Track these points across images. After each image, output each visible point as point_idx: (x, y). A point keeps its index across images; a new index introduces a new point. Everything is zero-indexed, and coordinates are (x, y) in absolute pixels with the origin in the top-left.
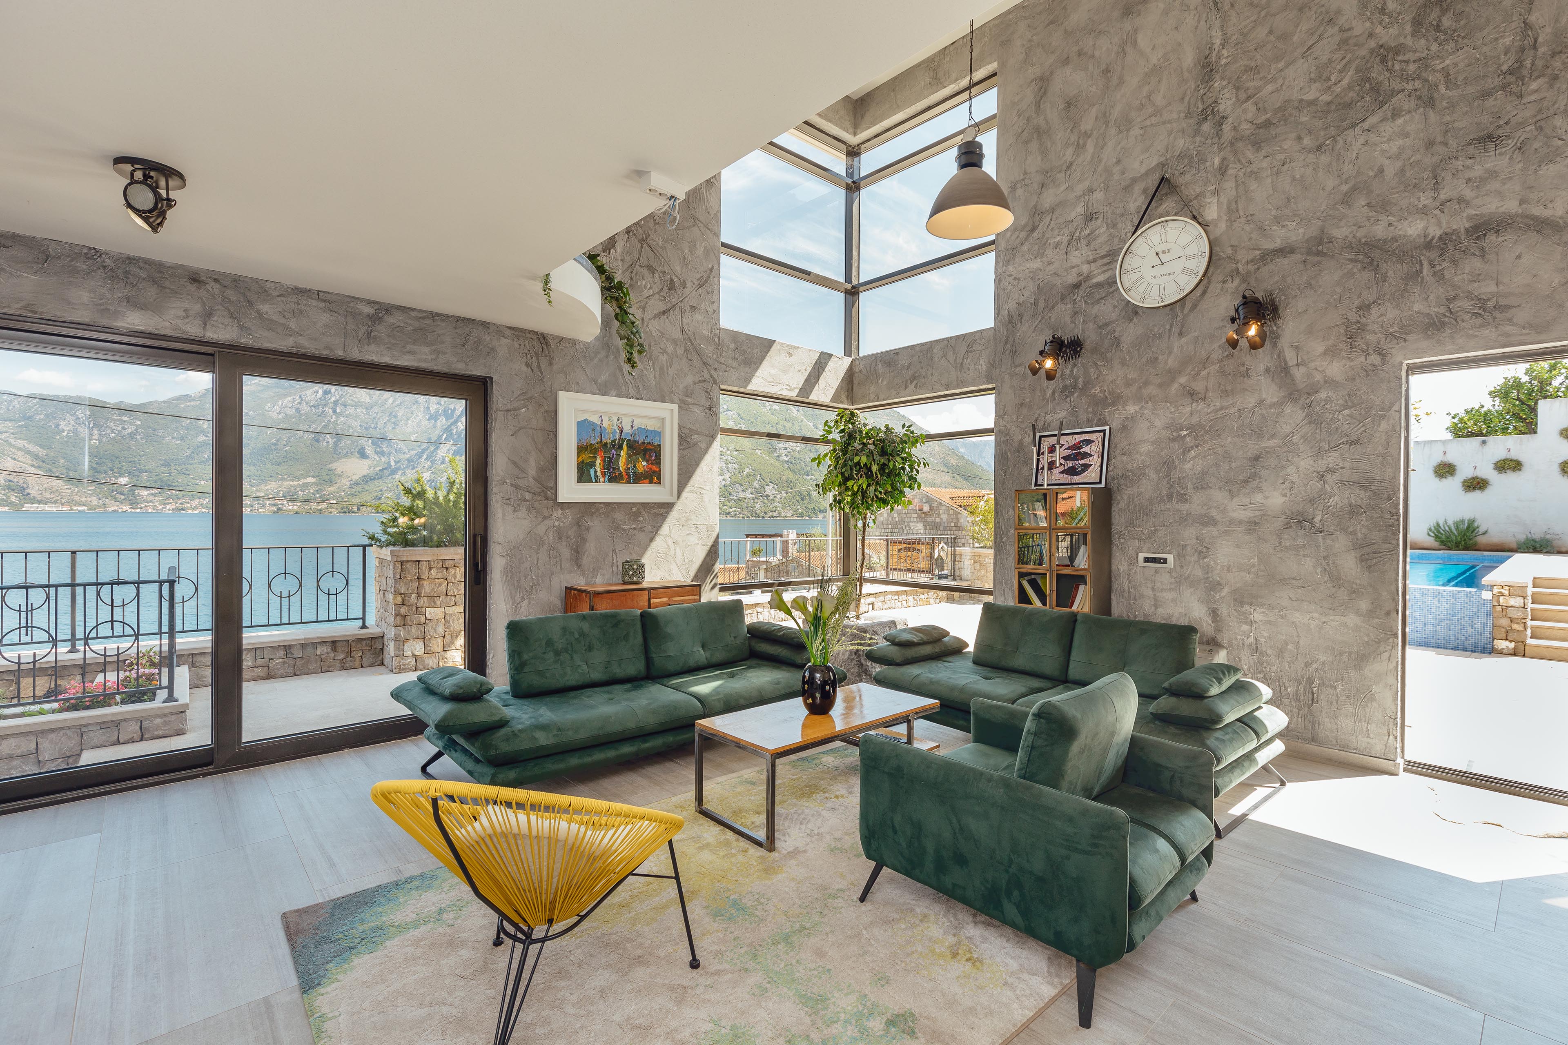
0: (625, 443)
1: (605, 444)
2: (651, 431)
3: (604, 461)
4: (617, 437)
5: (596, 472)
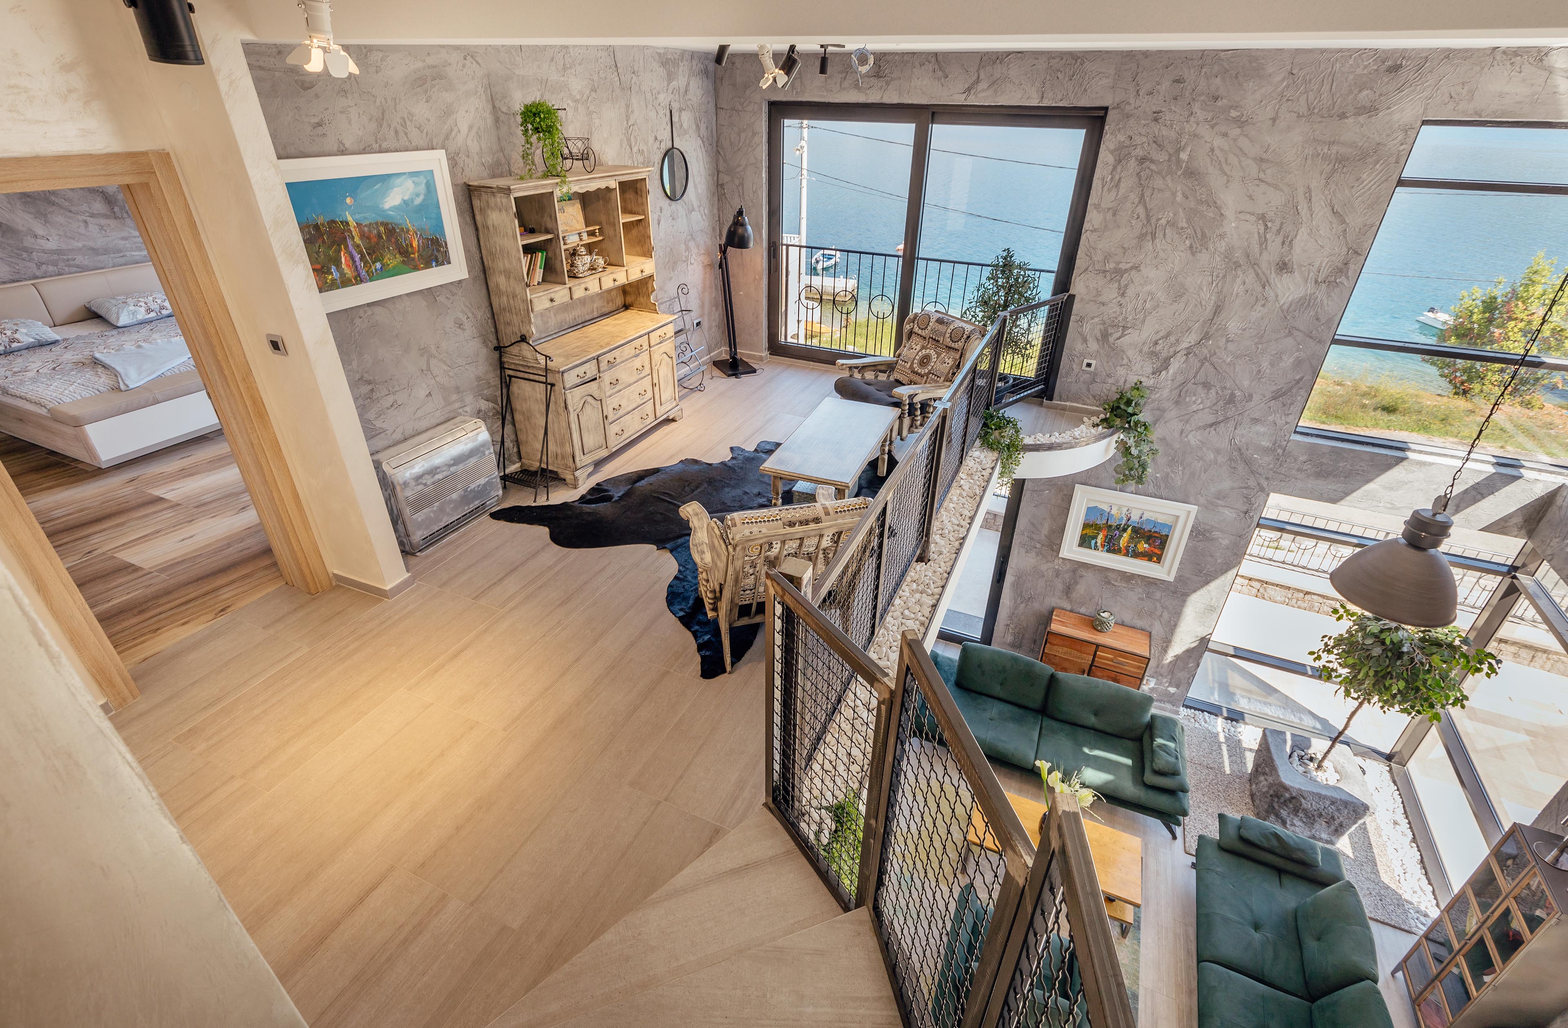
0: (1130, 529)
1: (1110, 526)
3: (1106, 537)
4: (1123, 523)
5: (1096, 543)
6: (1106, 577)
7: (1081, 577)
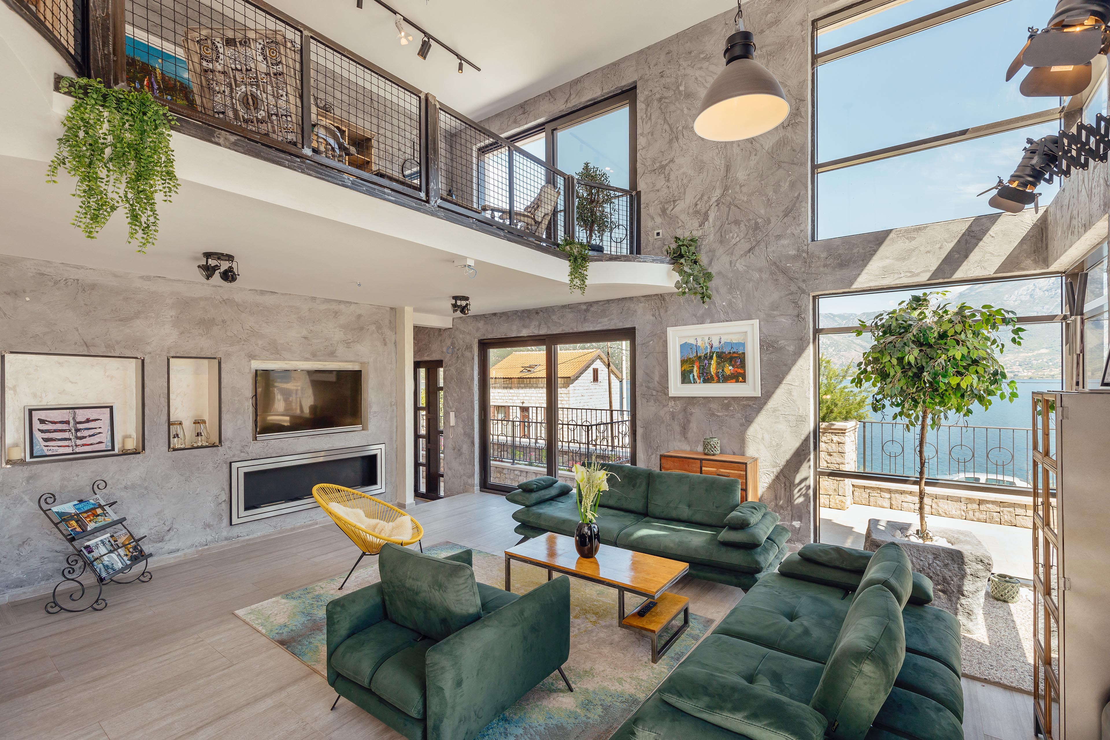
0: (715, 355)
1: (700, 357)
2: (736, 344)
4: (709, 351)
6: (710, 410)
7: (691, 414)
